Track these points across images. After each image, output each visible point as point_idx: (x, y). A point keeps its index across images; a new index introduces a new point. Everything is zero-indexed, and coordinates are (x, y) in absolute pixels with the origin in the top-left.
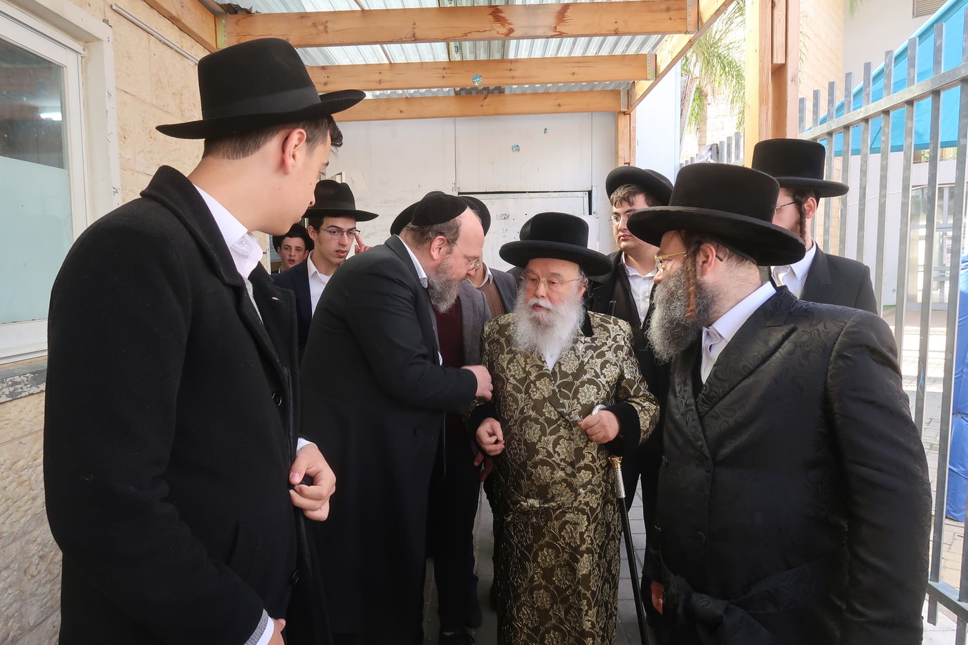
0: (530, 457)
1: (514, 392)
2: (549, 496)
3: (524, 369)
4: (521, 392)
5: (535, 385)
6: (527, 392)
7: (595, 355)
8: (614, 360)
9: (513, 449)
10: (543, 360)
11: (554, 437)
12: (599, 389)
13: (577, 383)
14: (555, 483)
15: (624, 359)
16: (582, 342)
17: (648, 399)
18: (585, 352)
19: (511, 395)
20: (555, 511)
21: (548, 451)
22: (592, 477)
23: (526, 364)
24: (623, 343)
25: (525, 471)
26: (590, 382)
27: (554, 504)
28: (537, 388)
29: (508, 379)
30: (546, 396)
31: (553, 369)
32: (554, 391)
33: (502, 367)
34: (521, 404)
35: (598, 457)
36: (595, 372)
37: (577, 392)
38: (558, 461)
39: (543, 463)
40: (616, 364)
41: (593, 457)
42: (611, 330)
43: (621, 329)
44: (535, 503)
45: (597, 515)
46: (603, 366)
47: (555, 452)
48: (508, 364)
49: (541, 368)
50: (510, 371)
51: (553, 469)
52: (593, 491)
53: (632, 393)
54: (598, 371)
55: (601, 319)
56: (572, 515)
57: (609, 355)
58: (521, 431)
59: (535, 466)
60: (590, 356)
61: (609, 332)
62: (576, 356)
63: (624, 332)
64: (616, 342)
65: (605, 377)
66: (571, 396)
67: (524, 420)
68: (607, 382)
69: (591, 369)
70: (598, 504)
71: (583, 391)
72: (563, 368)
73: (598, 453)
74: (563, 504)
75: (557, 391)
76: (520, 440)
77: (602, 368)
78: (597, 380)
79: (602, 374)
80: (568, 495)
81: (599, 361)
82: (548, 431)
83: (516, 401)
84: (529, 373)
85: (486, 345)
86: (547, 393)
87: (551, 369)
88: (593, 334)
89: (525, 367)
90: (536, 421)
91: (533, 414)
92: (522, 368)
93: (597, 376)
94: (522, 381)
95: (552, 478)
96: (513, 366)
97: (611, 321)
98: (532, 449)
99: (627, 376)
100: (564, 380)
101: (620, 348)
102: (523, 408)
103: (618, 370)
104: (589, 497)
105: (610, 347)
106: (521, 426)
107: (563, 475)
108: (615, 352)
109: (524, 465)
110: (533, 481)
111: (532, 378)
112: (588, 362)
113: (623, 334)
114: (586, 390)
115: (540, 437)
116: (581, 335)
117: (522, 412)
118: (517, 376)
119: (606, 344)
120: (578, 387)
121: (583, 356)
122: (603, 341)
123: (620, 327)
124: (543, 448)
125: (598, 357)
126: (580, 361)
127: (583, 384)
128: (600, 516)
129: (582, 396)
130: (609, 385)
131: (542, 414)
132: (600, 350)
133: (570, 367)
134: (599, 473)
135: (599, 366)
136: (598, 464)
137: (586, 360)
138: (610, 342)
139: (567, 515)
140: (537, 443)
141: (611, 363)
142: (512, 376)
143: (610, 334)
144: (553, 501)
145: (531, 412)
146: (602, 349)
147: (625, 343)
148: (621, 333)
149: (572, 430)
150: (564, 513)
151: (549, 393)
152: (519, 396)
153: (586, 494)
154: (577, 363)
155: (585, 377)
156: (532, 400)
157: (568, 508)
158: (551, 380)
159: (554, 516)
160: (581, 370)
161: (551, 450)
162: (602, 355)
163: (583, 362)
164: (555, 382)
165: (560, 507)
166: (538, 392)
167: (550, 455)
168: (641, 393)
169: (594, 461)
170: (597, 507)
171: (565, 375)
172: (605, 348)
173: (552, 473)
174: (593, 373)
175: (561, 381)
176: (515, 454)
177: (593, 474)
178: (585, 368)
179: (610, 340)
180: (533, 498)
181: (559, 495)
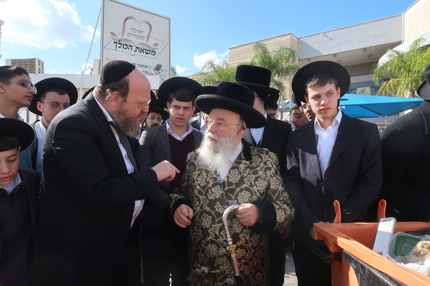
0: (204, 238)
1: (198, 195)
2: (215, 265)
3: (206, 180)
4: (202, 195)
5: (211, 190)
6: (206, 195)
7: (251, 172)
8: (264, 176)
9: (195, 232)
10: (217, 174)
11: (220, 225)
12: (252, 195)
13: (238, 190)
14: (219, 256)
15: (271, 176)
16: (243, 164)
17: (285, 203)
18: (245, 170)
19: (197, 196)
20: (219, 276)
21: (215, 234)
22: (246, 254)
23: (208, 176)
24: (271, 166)
25: (201, 247)
26: (247, 189)
27: (218, 271)
28: (212, 192)
29: (196, 186)
30: (217, 198)
31: (224, 180)
32: (222, 194)
33: (194, 179)
34: (202, 202)
35: (250, 240)
36: (251, 183)
37: (237, 195)
38: (222, 242)
39: (212, 242)
40: (265, 179)
41: (246, 240)
42: (263, 158)
43: (270, 157)
44: (205, 269)
45: (249, 280)
46: (256, 180)
47: (220, 235)
48: (197, 177)
49: (215, 179)
50: (198, 181)
51: (218, 246)
52: (246, 264)
53: (274, 198)
54: (253, 183)
55: (258, 151)
56: (230, 279)
57: (261, 173)
58: (200, 220)
59: (207, 244)
60: (248, 172)
61: (261, 158)
62: (239, 172)
63: (272, 159)
64: (266, 165)
65: (257, 187)
66: (233, 198)
67: (202, 213)
68: (258, 190)
69: (248, 181)
70: (250, 273)
71: (242, 195)
72: (230, 180)
73: (250, 237)
74: (225, 271)
75: (224, 194)
76: (199, 226)
77: (255, 181)
78: (252, 189)
79: (255, 185)
80: (228, 266)
81: (254, 176)
82: (217, 221)
83: (199, 200)
84: (208, 183)
85: (188, 166)
86: (218, 195)
87: (222, 181)
88: (252, 159)
89: (207, 178)
90: (209, 214)
91: (208, 209)
92: (205, 179)
93: (252, 186)
94: (204, 187)
95: (218, 253)
96: (200, 178)
97: (264, 152)
98: (205, 232)
99: (272, 187)
100: (230, 187)
101: (269, 169)
102: (203, 205)
103: (266, 183)
104: (243, 267)
105: (262, 168)
106: (200, 216)
107: (225, 251)
108: (265, 171)
109: (200, 243)
110: (205, 254)
111: (210, 185)
112: (246, 177)
113: (271, 160)
114: (243, 195)
115: (211, 225)
116: (244, 160)
117: (201, 208)
118: (201, 185)
119: (259, 166)
120: (239, 192)
121: (243, 172)
122: (257, 164)
123: (269, 156)
124: (213, 232)
125: (253, 174)
126: (241, 176)
127: (241, 190)
128: (252, 280)
129: (240, 198)
130: (260, 193)
131: (214, 209)
132: (255, 170)
133: (235, 179)
134: (251, 251)
135: (253, 180)
136: (250, 245)
137: (245, 175)
138: (262, 165)
139: (227, 279)
140: (209, 229)
141: (262, 178)
142: (198, 184)
143: (262, 159)
144: (218, 269)
145: (207, 208)
146: (257, 169)
147: (272, 166)
148: (270, 159)
149: (231, 221)
150: (225, 277)
151: (219, 196)
152: (202, 197)
153: (241, 265)
154: (239, 177)
155: (243, 186)
156: (209, 200)
157: (228, 274)
158: (221, 187)
159: (218, 279)
160: (242, 181)
161: (217, 233)
162: (256, 173)
163: (243, 176)
164: (224, 189)
165: (222, 273)
166: (213, 195)
167: (217, 237)
168: (281, 199)
169: (247, 242)
170: (249, 275)
171: (230, 184)
172: (259, 168)
173: (218, 250)
174: (249, 184)
175: (228, 188)
176: (196, 235)
177: (247, 252)
178: (244, 180)
179: (262, 163)
180: (205, 266)
181: (221, 265)
